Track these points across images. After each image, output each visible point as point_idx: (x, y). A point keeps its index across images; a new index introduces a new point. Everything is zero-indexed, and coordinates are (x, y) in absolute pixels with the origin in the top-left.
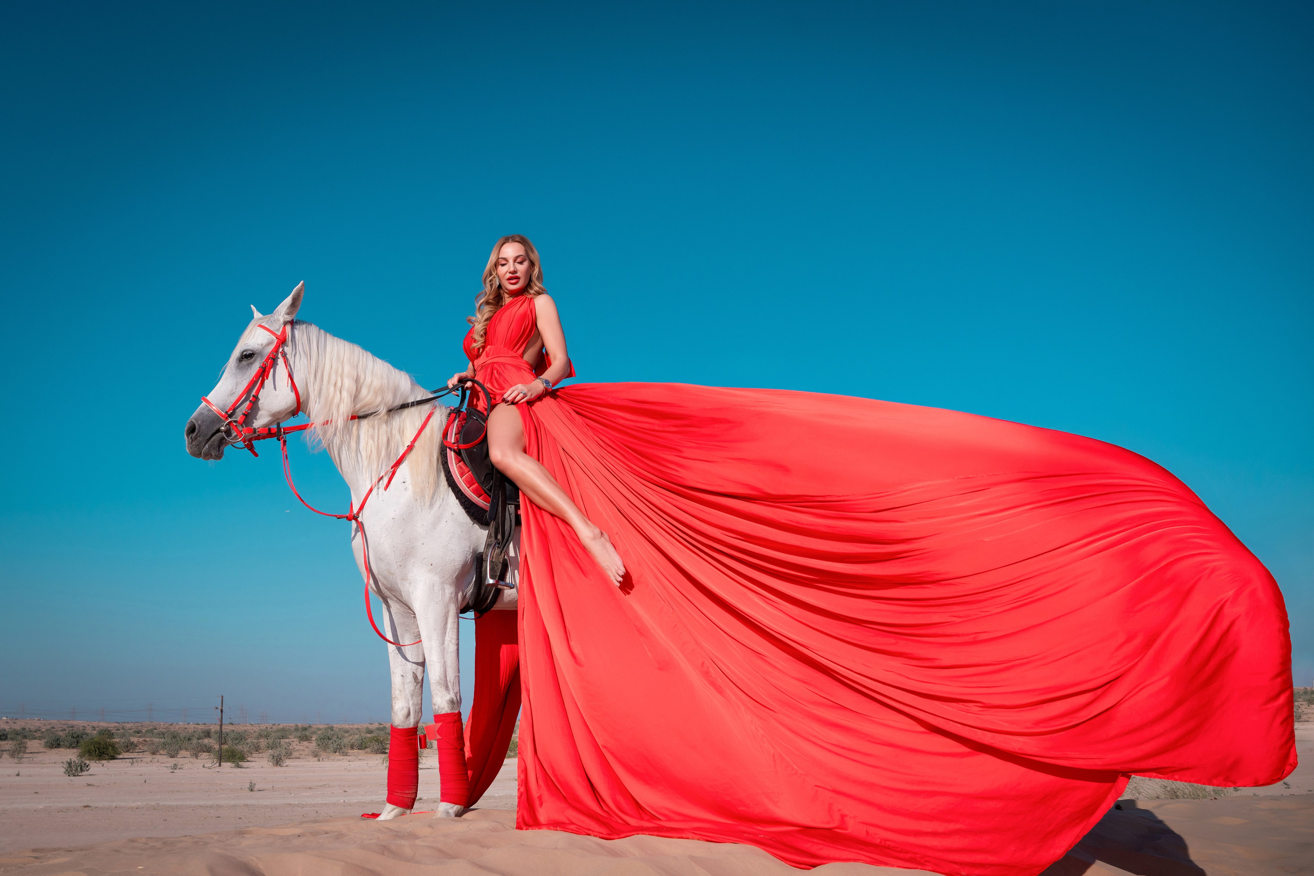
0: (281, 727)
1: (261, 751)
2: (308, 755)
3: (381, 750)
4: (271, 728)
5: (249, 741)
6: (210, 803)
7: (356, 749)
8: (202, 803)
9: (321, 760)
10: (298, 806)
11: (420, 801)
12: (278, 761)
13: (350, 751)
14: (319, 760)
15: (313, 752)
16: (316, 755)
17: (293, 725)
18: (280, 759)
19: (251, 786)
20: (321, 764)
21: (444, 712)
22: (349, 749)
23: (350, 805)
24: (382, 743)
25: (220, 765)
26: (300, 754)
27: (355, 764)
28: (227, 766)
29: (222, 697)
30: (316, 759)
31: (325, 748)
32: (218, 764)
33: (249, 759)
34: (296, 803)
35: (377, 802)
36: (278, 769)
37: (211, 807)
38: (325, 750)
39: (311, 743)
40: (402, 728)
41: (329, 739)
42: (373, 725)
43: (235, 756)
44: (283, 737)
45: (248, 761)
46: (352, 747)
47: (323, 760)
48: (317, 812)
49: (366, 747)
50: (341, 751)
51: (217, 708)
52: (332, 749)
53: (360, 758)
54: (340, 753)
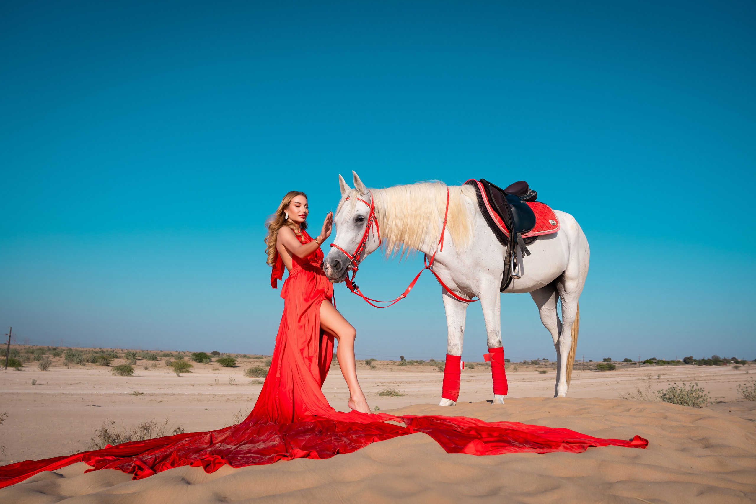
0: (38, 347)
1: (30, 361)
2: (61, 365)
3: (106, 364)
4: (32, 348)
5: (22, 355)
6: (11, 391)
7: (90, 363)
8: (6, 391)
9: (70, 368)
10: (69, 394)
11: (143, 394)
12: (44, 367)
13: (86, 364)
14: (68, 368)
15: (65, 363)
16: (66, 365)
17: (46, 346)
18: (46, 366)
19: (33, 382)
20: (69, 370)
21: (495, 347)
22: (86, 362)
23: (101, 395)
24: (106, 360)
25: (6, 369)
26: (56, 364)
27: (91, 372)
28: (10, 369)
29: (11, 328)
30: (67, 367)
31: (72, 361)
32: (5, 368)
33: (23, 365)
34: (67, 393)
35: (117, 394)
36: (44, 372)
37: (13, 394)
38: (71, 362)
39: (61, 358)
40: (455, 355)
41: (73, 356)
42: (96, 349)
43: (15, 363)
44: (43, 353)
45: (23, 367)
46: (88, 361)
47: (71, 368)
48: (83, 399)
49: (97, 362)
50: (82, 363)
51: (7, 334)
52: (76, 362)
53: (93, 368)
54: (81, 364)
